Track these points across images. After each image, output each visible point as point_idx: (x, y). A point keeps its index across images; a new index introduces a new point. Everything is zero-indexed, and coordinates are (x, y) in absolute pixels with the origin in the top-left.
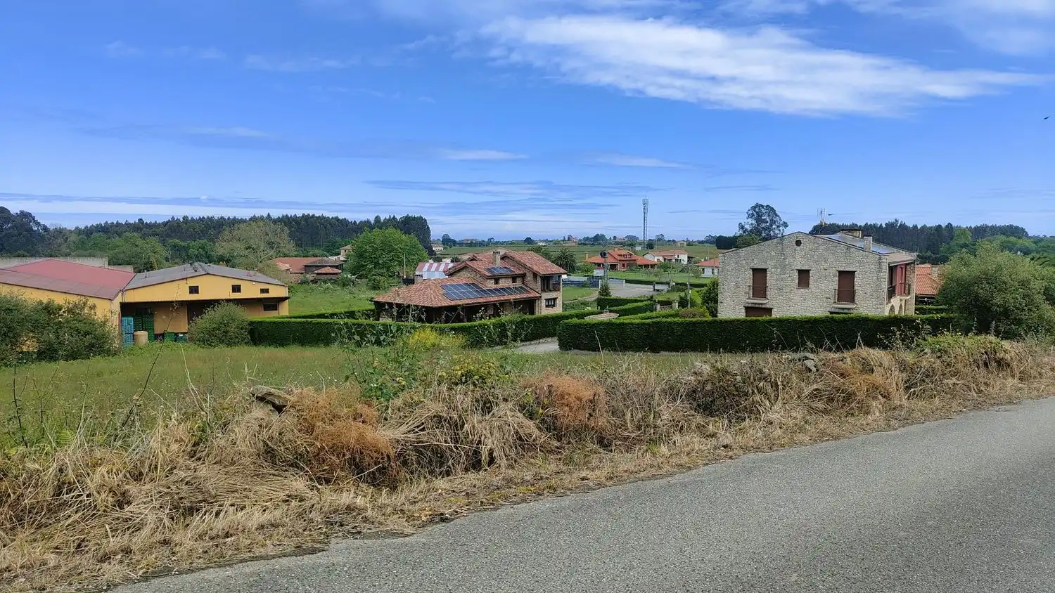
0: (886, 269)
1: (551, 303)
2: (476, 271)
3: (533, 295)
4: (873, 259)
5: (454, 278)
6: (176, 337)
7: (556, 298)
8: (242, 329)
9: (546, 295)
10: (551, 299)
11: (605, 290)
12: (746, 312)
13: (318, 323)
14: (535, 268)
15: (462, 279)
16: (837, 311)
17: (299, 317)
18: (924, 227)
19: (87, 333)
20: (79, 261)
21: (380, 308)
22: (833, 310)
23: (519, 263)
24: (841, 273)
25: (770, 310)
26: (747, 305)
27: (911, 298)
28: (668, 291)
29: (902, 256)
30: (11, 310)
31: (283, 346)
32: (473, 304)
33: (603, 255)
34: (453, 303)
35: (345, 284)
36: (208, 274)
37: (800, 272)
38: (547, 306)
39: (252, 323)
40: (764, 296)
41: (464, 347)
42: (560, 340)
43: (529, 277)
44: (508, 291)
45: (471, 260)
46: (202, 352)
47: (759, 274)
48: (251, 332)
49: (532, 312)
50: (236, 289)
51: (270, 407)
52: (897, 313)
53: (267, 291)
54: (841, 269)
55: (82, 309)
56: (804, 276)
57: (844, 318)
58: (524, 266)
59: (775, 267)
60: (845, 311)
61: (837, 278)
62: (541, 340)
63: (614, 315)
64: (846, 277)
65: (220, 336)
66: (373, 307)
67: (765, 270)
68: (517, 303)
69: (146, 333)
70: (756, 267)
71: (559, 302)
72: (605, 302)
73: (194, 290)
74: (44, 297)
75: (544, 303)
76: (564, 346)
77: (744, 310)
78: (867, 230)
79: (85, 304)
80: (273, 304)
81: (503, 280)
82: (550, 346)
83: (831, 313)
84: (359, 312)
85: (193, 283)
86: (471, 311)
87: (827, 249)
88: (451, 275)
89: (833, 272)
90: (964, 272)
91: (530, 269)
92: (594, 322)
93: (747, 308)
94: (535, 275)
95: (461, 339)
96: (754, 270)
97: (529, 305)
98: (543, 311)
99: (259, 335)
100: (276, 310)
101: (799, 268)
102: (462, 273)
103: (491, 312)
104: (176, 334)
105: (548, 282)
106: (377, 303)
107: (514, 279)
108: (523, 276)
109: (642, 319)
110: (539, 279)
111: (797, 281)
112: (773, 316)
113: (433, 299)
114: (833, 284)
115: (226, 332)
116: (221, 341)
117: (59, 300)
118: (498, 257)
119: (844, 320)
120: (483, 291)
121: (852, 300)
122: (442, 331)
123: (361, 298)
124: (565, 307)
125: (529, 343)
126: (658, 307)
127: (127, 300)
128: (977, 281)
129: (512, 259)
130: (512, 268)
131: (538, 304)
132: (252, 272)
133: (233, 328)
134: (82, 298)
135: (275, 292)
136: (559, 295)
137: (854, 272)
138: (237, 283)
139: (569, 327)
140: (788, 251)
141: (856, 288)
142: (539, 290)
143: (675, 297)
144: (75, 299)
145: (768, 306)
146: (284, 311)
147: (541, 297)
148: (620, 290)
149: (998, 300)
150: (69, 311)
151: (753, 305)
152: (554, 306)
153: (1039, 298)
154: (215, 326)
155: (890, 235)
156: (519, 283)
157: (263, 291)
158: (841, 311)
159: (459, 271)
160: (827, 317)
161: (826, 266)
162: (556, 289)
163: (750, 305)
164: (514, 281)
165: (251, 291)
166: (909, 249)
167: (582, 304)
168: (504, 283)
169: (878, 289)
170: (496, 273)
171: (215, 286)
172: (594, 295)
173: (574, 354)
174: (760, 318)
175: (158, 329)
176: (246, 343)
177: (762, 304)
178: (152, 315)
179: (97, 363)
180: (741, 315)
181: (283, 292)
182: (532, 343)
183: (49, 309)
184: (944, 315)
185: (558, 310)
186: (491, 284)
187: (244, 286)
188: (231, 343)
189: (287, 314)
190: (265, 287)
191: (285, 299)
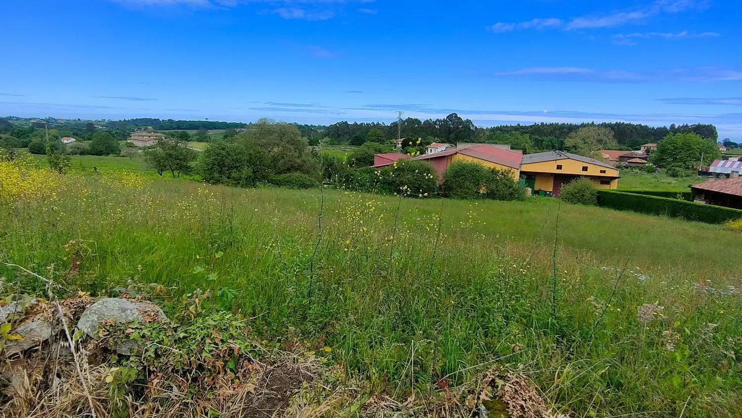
6: (545, 194)
8: (593, 195)
13: (650, 198)
19: (510, 187)
20: (497, 146)
21: (698, 192)
30: (479, 171)
35: (650, 171)
36: (569, 158)
39: (599, 192)
46: (569, 206)
48: (598, 198)
50: (585, 169)
53: (604, 172)
55: (507, 174)
65: (578, 198)
66: (689, 190)
69: (531, 189)
73: (559, 167)
74: (492, 166)
79: (510, 171)
80: (607, 180)
84: (680, 193)
85: (559, 163)
99: (604, 200)
100: (609, 185)
104: (546, 192)
106: (693, 189)
115: (583, 196)
116: (579, 201)
117: (498, 168)
123: (678, 185)
127: (524, 170)
132: (593, 160)
133: (587, 194)
134: (507, 168)
135: (610, 173)
138: (586, 165)
144: (504, 168)
146: (614, 187)
150: (502, 174)
154: (576, 191)
157: (601, 172)
165: (594, 171)
171: (571, 166)
175: (537, 188)
176: (594, 204)
178: (534, 179)
179: (514, 205)
181: (614, 173)
183: (493, 171)
187: (590, 167)
188: (585, 203)
189: (616, 188)
190: (604, 169)
191: (616, 178)
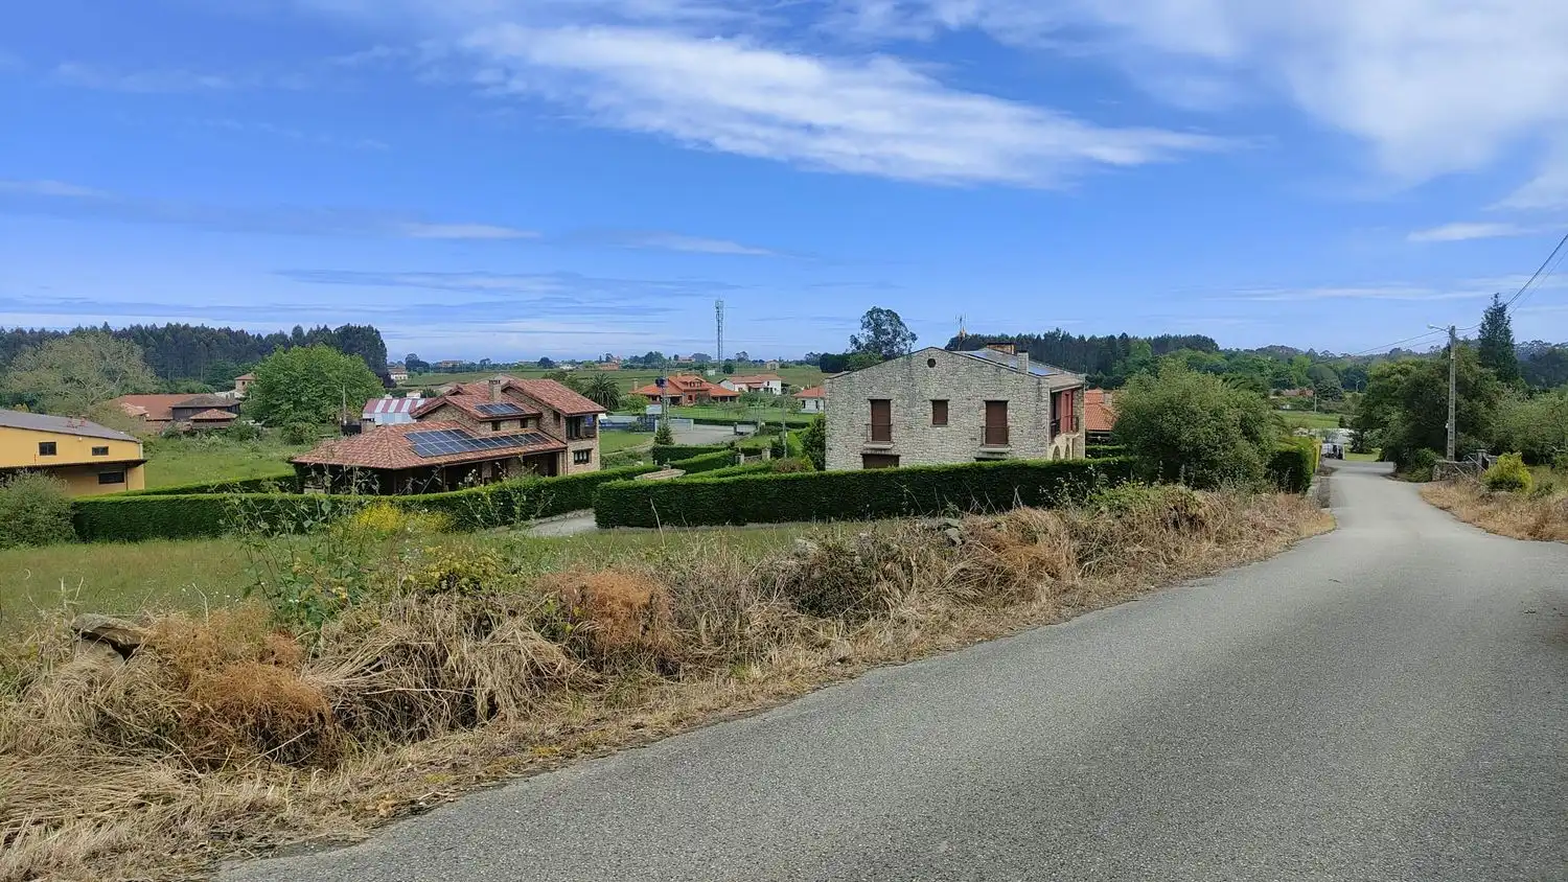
0: (1047, 397)
1: (583, 457)
2: (463, 411)
3: (554, 445)
4: (1030, 383)
5: (427, 422)
7: (590, 450)
8: (59, 515)
9: (573, 446)
10: (582, 451)
11: (664, 436)
12: (864, 462)
14: (557, 405)
15: (441, 422)
16: (985, 456)
17: (164, 493)
18: (1093, 339)
21: (304, 474)
22: (981, 455)
23: (532, 397)
24: (988, 402)
25: (896, 459)
26: (865, 452)
27: (1080, 436)
28: (756, 435)
29: (1067, 379)
31: (136, 541)
32: (458, 462)
33: (660, 383)
34: (425, 462)
35: (244, 436)
37: (934, 402)
38: (576, 462)
39: (76, 506)
40: (888, 438)
41: (445, 531)
42: (597, 513)
43: (548, 418)
44: (514, 441)
45: (454, 394)
47: (880, 407)
48: (77, 521)
49: (553, 472)
50: (48, 449)
51: (109, 649)
52: (1062, 456)
53: (105, 451)
54: (989, 398)
56: (940, 408)
57: (995, 467)
58: (538, 401)
59: (901, 397)
60: (996, 456)
61: (985, 411)
62: (568, 515)
63: (679, 473)
64: (996, 409)
65: (19, 530)
66: (291, 472)
67: (888, 402)
68: (529, 459)
70: (875, 398)
71: (595, 456)
72: (665, 453)
75: (571, 457)
76: (604, 521)
77: (861, 460)
78: (1023, 344)
80: (116, 472)
81: (506, 424)
82: (582, 523)
83: (978, 459)
84: (269, 480)
86: (455, 473)
87: (970, 370)
88: (421, 418)
89: (979, 402)
90: (1143, 399)
91: (549, 406)
92: (650, 483)
93: (865, 457)
94: (557, 415)
95: (439, 518)
96: (873, 402)
97: (548, 461)
98: (570, 469)
99: (88, 525)
100: (123, 481)
101: (933, 398)
102: (441, 415)
103: (486, 474)
105: (577, 425)
106: (299, 466)
107: (524, 421)
108: (538, 417)
109: (720, 476)
110: (563, 422)
111: (931, 416)
112: (901, 467)
113: (392, 455)
114: (979, 419)
115: (31, 522)
116: (19, 537)
118: (498, 388)
119: (996, 469)
120: (475, 442)
121: (1005, 441)
122: (406, 507)
123: (272, 458)
124: (604, 462)
125: (547, 519)
126: (742, 457)
128: (1161, 411)
129: (520, 390)
130: (519, 405)
131: (563, 460)
132: (76, 421)
133: (42, 516)
135: (119, 453)
136: (595, 445)
137: (1006, 402)
138: (48, 438)
139: (609, 490)
140: (918, 374)
141: (1009, 423)
142: (564, 438)
143: (766, 442)
145: (893, 453)
146: (137, 482)
147: (566, 448)
148: (687, 435)
149: (1186, 436)
151: (873, 452)
152: (587, 461)
153: (1235, 432)
154: (8, 512)
155: (1050, 350)
156: (531, 428)
157: (96, 451)
158: (990, 456)
159: (435, 411)
160: (973, 465)
161: (969, 394)
162: (590, 435)
163: (869, 452)
164: (524, 426)
165: (74, 451)
166: (1075, 370)
167: (630, 457)
168: (507, 429)
169: (1038, 425)
170: (495, 413)
172: (648, 442)
173: (619, 534)
174: (882, 470)
176: (67, 540)
177: (885, 450)
180: (857, 466)
181: (133, 452)
182: (554, 518)
184: (1122, 457)
185: (594, 467)
186: (487, 431)
187: (62, 444)
188: (38, 540)
189: (142, 488)
190: (102, 444)
191: (137, 463)
